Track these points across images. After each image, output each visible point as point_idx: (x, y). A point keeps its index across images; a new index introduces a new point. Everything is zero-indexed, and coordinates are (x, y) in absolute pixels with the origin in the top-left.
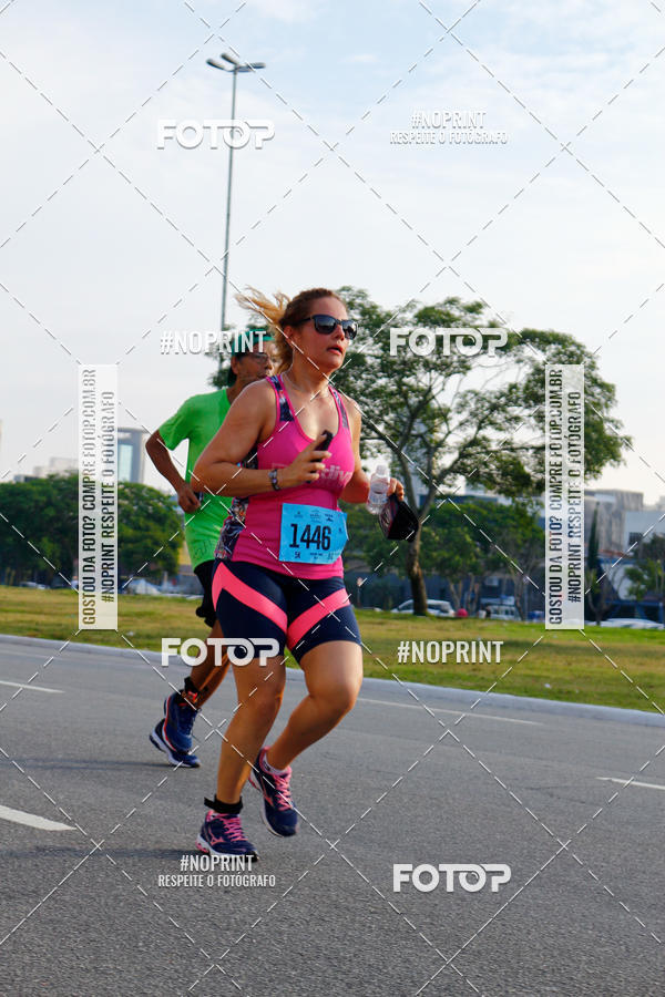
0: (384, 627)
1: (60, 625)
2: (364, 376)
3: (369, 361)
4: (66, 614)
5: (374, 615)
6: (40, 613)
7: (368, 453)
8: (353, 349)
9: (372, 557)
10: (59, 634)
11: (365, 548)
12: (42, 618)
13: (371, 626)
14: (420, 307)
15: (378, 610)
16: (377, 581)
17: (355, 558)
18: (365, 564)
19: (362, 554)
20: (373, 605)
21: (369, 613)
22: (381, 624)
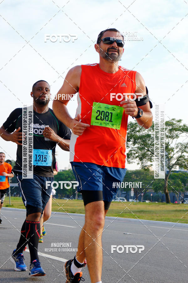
0: (159, 207)
1: (73, 209)
2: (151, 140)
3: (152, 136)
4: (75, 206)
5: (156, 204)
6: (68, 206)
7: (153, 161)
8: (148, 133)
9: (154, 188)
10: (73, 211)
11: (153, 186)
12: (69, 207)
13: (155, 207)
14: (165, 121)
15: (157, 202)
16: (156, 194)
17: (150, 188)
18: (153, 190)
19: (152, 187)
20: (155, 201)
21: (155, 203)
22: (158, 206)
